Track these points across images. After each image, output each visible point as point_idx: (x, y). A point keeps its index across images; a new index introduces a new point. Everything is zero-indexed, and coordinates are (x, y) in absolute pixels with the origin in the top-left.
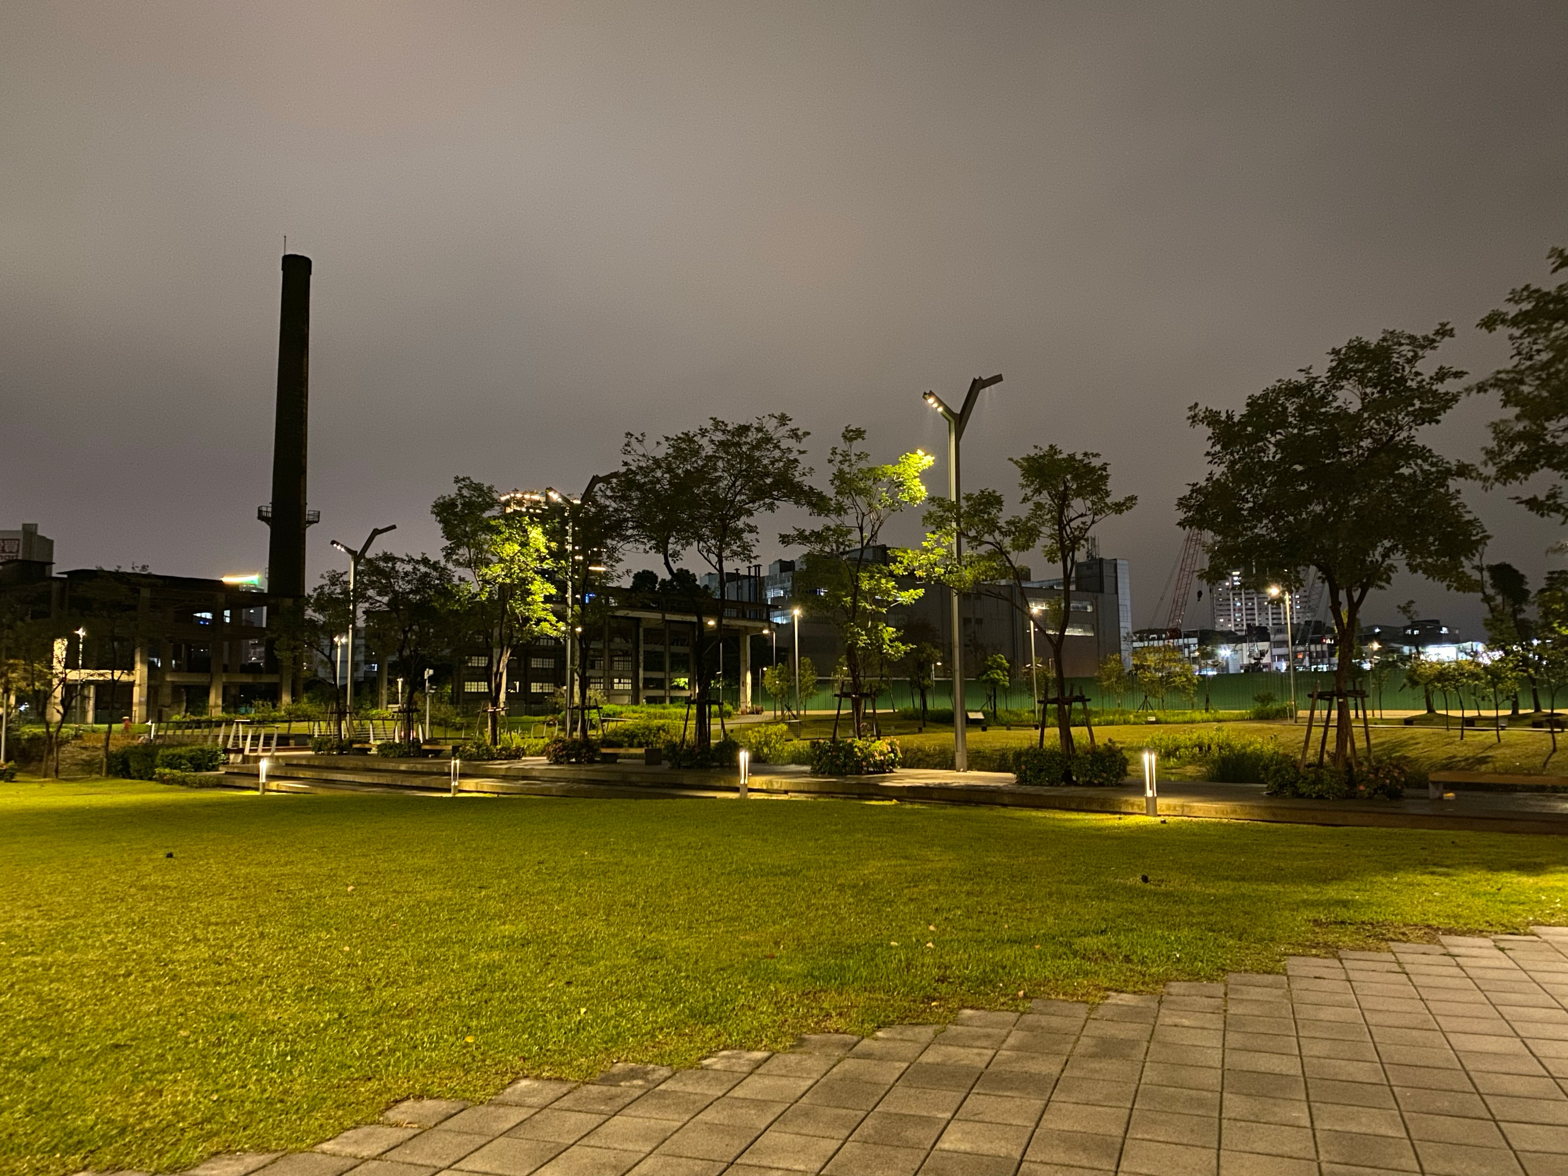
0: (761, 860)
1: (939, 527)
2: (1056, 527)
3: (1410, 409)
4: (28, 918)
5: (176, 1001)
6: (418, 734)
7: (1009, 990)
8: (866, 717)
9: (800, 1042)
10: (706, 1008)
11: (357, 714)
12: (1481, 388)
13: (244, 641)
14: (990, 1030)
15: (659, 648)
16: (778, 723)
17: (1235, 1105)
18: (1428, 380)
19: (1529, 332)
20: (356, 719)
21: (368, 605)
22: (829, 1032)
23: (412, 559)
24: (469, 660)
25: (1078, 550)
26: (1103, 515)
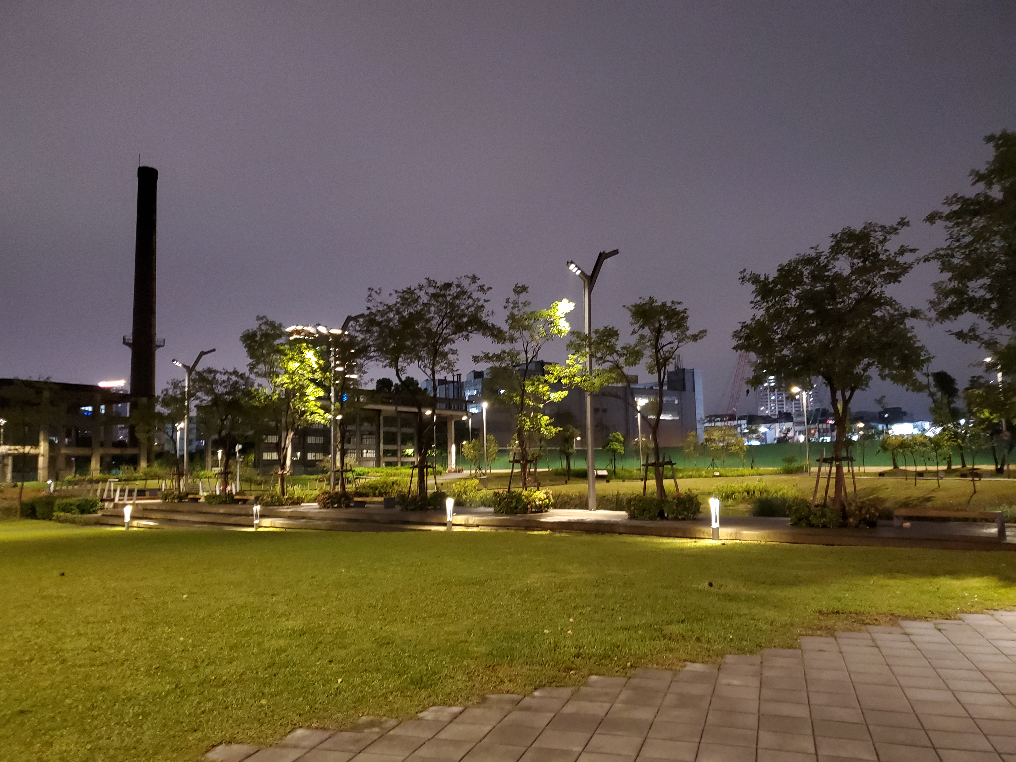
0: (460, 574)
1: (577, 351)
2: (654, 351)
3: (882, 273)
5: (64, 678)
6: (232, 488)
7: (621, 663)
8: (530, 474)
9: (484, 700)
10: (421, 678)
11: (191, 474)
12: (927, 260)
13: (115, 426)
14: (608, 690)
15: (394, 429)
16: (472, 478)
17: (766, 738)
18: (893, 255)
19: (957, 224)
20: (190, 478)
21: (197, 402)
22: (503, 693)
23: (227, 372)
24: (266, 438)
25: (668, 365)
26: (685, 342)
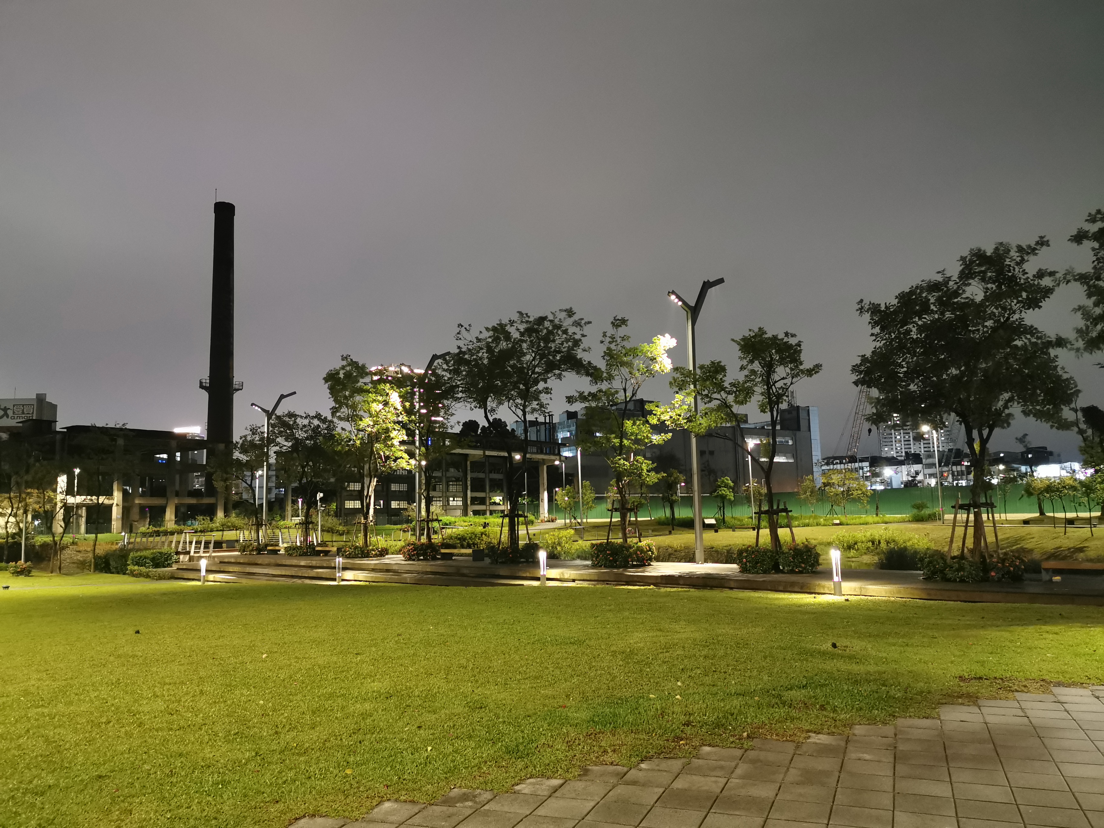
0: (556, 633)
1: (681, 389)
2: (765, 387)
3: (1020, 298)
4: (39, 680)
5: (141, 743)
6: (313, 538)
7: (736, 732)
8: (631, 523)
9: (586, 772)
10: (517, 746)
11: (270, 524)
13: (190, 474)
14: (723, 763)
15: (481, 475)
16: (567, 529)
17: (903, 820)
18: (1032, 277)
20: (269, 529)
21: (277, 448)
22: (607, 764)
23: (309, 416)
24: (348, 485)
25: (782, 403)
26: (799, 378)
